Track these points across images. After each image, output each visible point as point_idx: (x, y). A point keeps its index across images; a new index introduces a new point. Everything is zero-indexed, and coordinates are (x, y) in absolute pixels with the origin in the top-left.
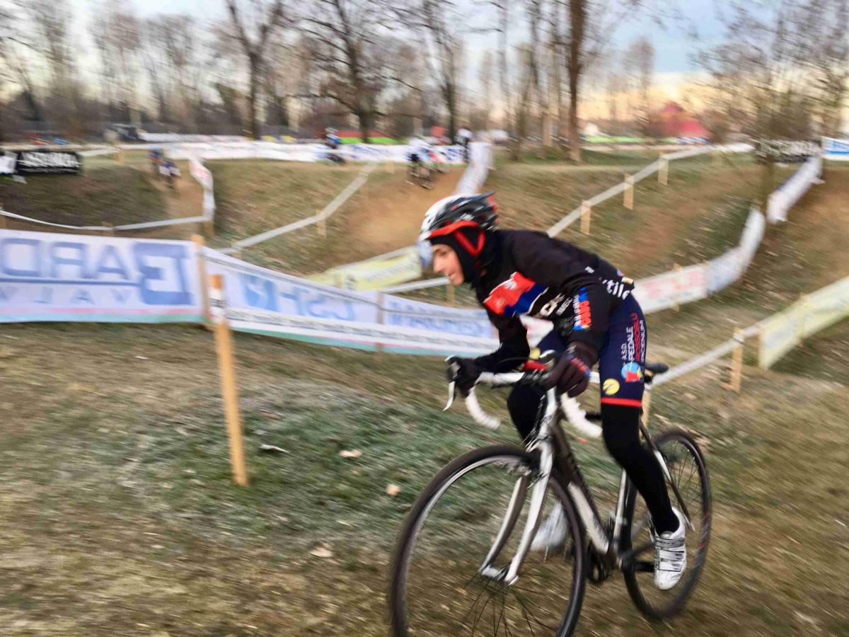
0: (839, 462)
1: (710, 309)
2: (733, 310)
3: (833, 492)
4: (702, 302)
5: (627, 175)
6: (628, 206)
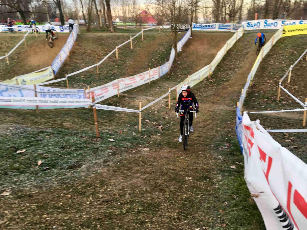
0: (200, 127)
1: (161, 82)
2: (168, 82)
3: (198, 136)
4: (158, 80)
5: (131, 37)
6: (132, 48)
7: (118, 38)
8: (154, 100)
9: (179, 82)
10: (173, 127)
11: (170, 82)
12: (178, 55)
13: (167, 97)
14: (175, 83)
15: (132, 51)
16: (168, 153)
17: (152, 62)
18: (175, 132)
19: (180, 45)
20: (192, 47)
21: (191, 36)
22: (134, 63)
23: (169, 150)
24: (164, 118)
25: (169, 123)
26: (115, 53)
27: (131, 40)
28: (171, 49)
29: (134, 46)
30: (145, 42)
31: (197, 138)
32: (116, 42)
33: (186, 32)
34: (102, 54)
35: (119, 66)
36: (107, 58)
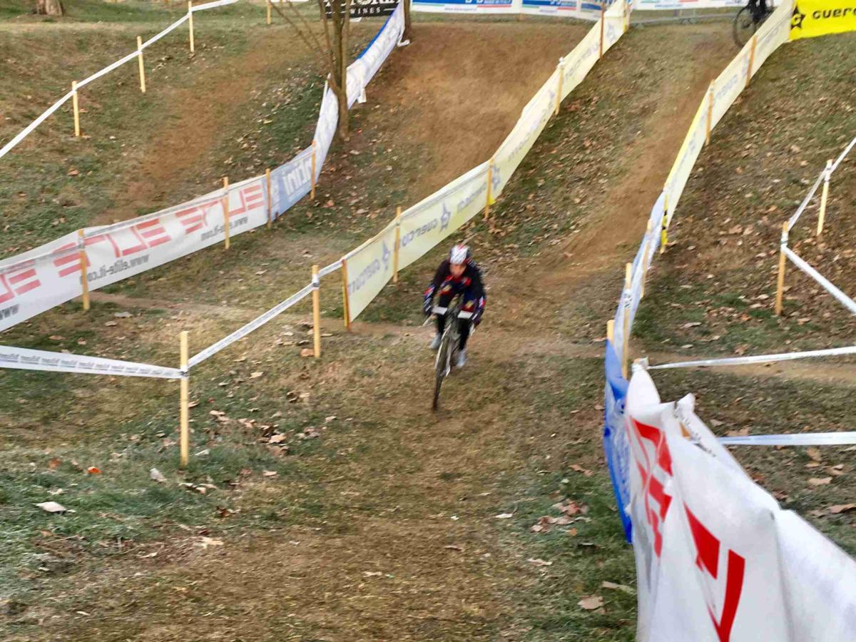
3: (445, 477)
5: (139, 39)
6: (143, 88)
7: (82, 43)
8: (246, 321)
9: (360, 239)
10: (333, 439)
11: (315, 240)
12: (351, 120)
13: (304, 308)
14: (340, 242)
15: (145, 103)
16: (309, 555)
17: (237, 151)
18: (342, 461)
19: (358, 77)
20: (412, 84)
21: (405, 36)
22: (155, 158)
23: (316, 541)
24: (293, 398)
25: (315, 420)
26: (65, 113)
27: (139, 53)
28: (318, 95)
29: (156, 81)
30: (202, 63)
31: (437, 484)
32: (71, 61)
33: (384, 18)
34: (8, 114)
35: (85, 170)
36: (29, 136)
